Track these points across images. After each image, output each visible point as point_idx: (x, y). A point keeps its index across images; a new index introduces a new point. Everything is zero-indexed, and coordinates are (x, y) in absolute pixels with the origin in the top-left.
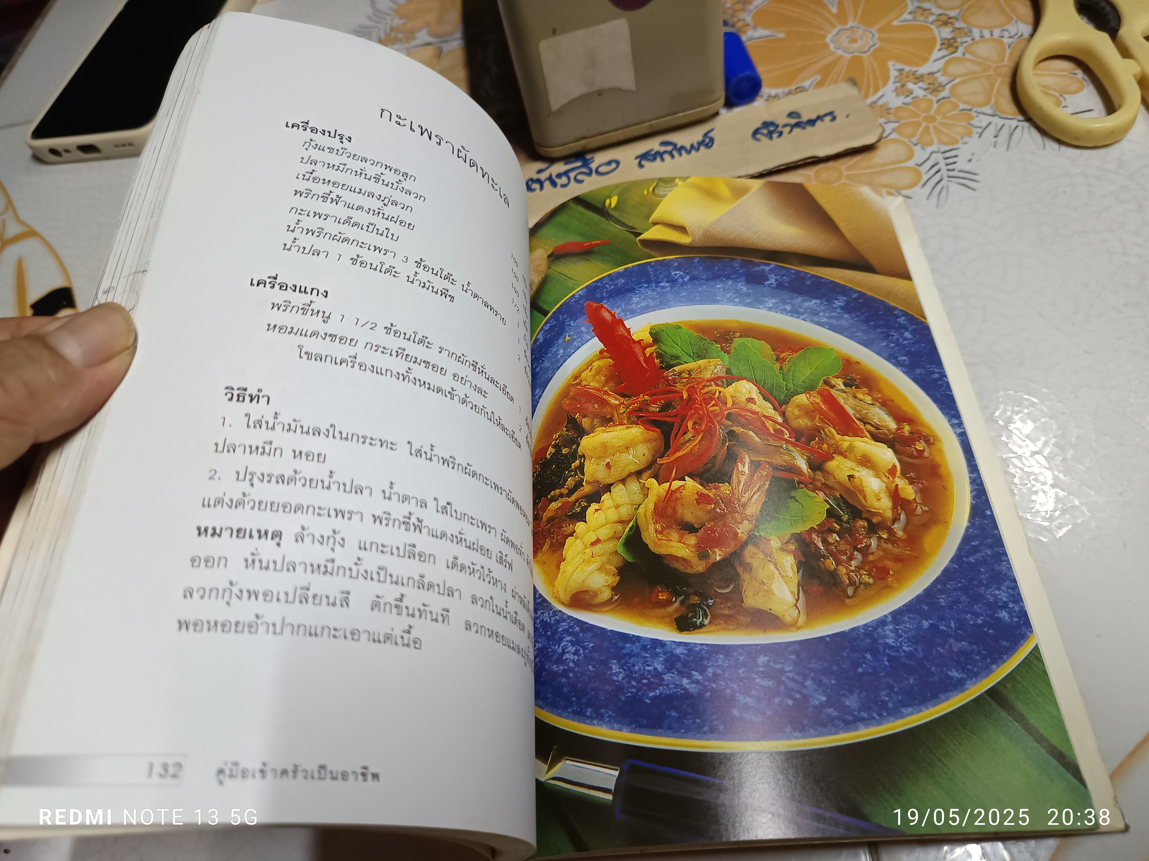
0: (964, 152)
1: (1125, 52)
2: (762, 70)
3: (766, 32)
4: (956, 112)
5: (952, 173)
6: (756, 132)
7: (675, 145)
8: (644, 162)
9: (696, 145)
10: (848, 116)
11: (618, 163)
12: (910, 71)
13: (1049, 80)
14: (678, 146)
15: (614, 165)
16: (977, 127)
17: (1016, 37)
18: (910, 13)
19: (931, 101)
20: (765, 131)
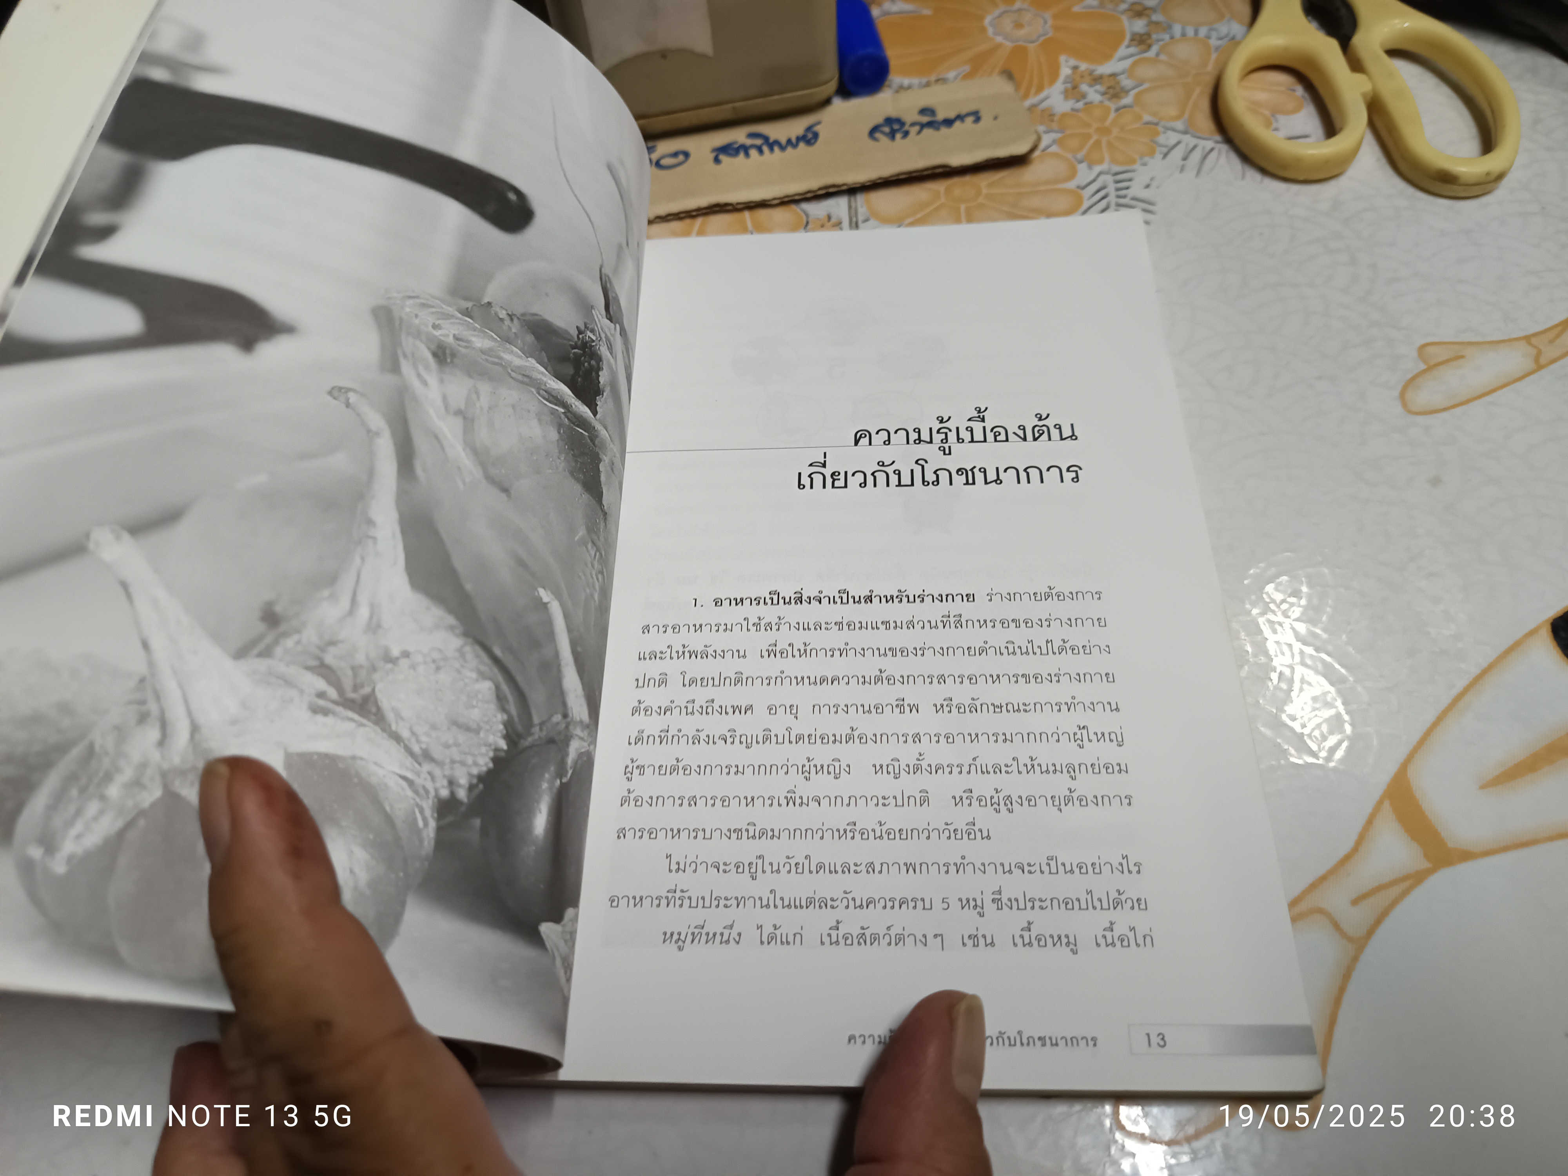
0: (1141, 176)
1: (1356, 65)
2: (893, 53)
3: (908, 7)
4: (1137, 125)
5: (1122, 201)
6: (875, 130)
7: (766, 139)
8: (721, 157)
9: (794, 140)
10: (996, 118)
11: (686, 155)
12: (1087, 69)
13: (1261, 96)
14: (771, 140)
15: (681, 158)
16: (1162, 146)
17: (1226, 39)
19: (1108, 110)
20: (887, 129)
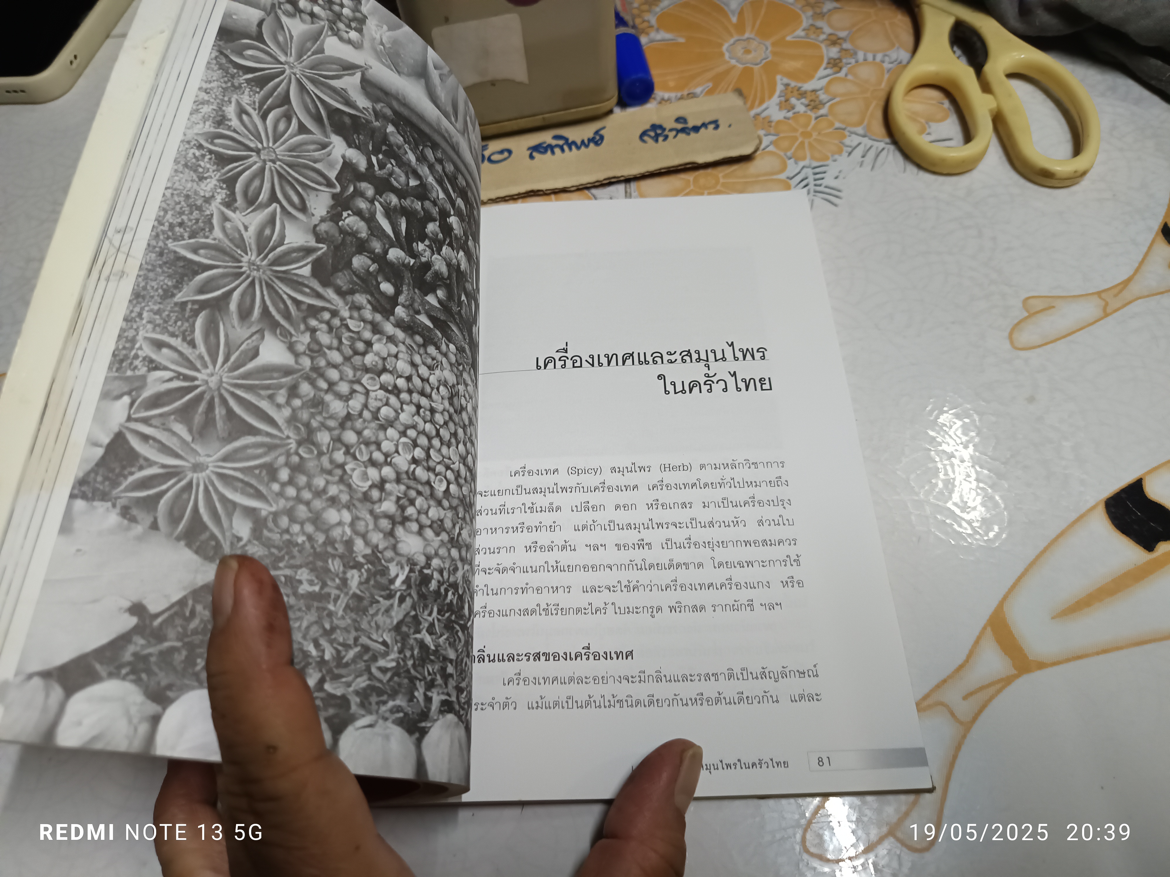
0: (832, 169)
1: (986, 88)
2: (656, 73)
3: (668, 36)
4: (830, 130)
5: (818, 189)
6: (644, 134)
7: (566, 140)
8: (535, 154)
9: (586, 141)
10: (730, 126)
11: (510, 152)
12: (795, 86)
13: (918, 107)
14: (570, 141)
15: (506, 154)
16: (848, 146)
17: (896, 63)
18: (804, 30)
19: (810, 117)
20: (652, 134)
